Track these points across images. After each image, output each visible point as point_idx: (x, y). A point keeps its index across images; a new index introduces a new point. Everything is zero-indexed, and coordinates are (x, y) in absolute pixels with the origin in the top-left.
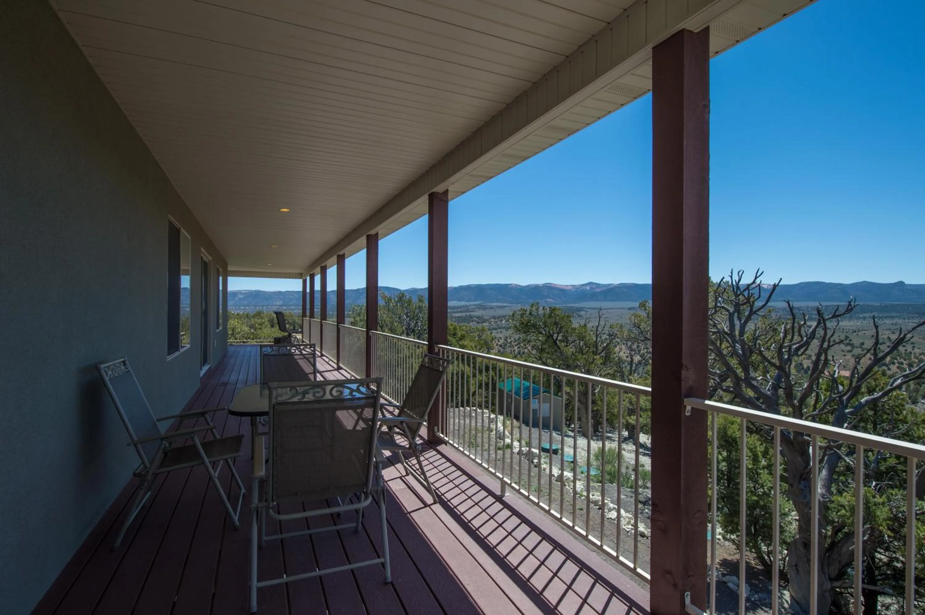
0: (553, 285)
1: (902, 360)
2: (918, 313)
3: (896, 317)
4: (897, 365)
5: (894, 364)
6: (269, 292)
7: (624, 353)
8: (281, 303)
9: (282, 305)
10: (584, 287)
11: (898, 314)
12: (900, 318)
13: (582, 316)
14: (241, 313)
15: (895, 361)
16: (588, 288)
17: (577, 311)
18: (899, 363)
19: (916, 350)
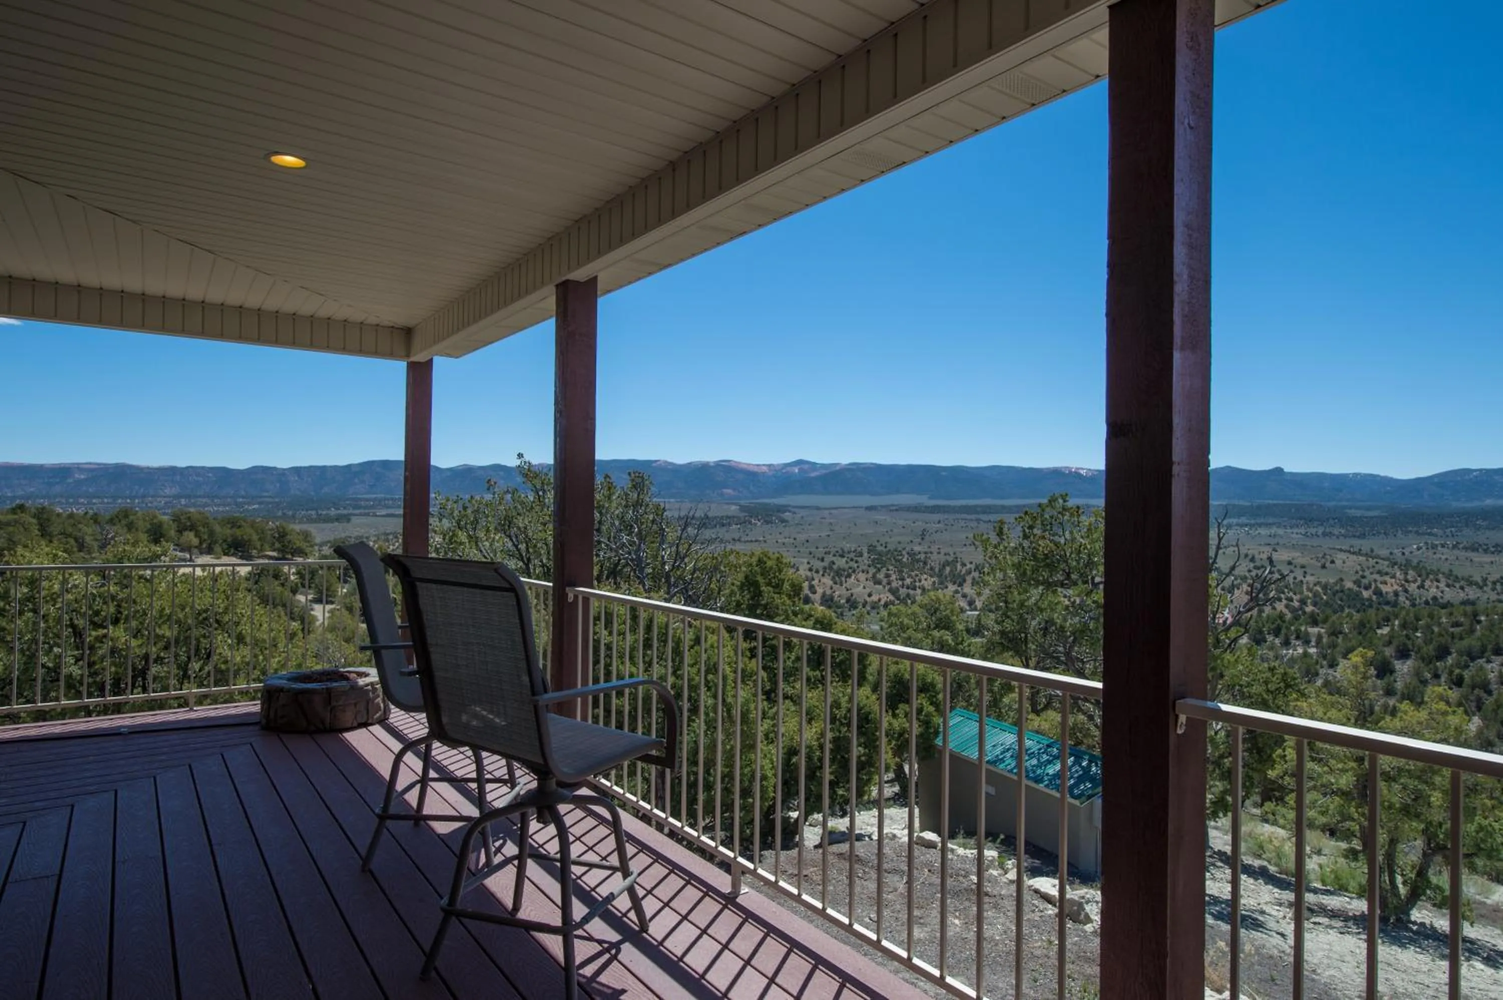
0: (733, 464)
1: (1291, 594)
2: (1305, 519)
3: (1274, 524)
4: (1284, 602)
5: (1280, 600)
6: (148, 468)
7: (864, 588)
8: (175, 490)
9: (178, 497)
10: (788, 469)
11: (1275, 520)
12: (1279, 525)
13: (787, 521)
14: (81, 512)
15: (1282, 596)
16: (797, 471)
17: (779, 511)
18: (1287, 599)
19: (1309, 578)
